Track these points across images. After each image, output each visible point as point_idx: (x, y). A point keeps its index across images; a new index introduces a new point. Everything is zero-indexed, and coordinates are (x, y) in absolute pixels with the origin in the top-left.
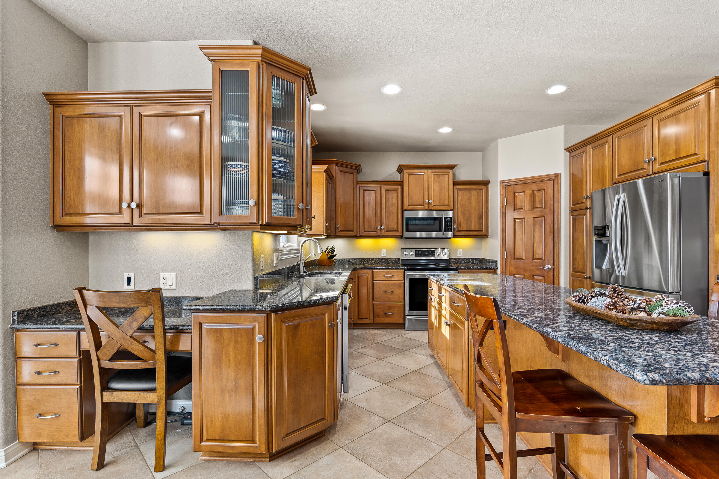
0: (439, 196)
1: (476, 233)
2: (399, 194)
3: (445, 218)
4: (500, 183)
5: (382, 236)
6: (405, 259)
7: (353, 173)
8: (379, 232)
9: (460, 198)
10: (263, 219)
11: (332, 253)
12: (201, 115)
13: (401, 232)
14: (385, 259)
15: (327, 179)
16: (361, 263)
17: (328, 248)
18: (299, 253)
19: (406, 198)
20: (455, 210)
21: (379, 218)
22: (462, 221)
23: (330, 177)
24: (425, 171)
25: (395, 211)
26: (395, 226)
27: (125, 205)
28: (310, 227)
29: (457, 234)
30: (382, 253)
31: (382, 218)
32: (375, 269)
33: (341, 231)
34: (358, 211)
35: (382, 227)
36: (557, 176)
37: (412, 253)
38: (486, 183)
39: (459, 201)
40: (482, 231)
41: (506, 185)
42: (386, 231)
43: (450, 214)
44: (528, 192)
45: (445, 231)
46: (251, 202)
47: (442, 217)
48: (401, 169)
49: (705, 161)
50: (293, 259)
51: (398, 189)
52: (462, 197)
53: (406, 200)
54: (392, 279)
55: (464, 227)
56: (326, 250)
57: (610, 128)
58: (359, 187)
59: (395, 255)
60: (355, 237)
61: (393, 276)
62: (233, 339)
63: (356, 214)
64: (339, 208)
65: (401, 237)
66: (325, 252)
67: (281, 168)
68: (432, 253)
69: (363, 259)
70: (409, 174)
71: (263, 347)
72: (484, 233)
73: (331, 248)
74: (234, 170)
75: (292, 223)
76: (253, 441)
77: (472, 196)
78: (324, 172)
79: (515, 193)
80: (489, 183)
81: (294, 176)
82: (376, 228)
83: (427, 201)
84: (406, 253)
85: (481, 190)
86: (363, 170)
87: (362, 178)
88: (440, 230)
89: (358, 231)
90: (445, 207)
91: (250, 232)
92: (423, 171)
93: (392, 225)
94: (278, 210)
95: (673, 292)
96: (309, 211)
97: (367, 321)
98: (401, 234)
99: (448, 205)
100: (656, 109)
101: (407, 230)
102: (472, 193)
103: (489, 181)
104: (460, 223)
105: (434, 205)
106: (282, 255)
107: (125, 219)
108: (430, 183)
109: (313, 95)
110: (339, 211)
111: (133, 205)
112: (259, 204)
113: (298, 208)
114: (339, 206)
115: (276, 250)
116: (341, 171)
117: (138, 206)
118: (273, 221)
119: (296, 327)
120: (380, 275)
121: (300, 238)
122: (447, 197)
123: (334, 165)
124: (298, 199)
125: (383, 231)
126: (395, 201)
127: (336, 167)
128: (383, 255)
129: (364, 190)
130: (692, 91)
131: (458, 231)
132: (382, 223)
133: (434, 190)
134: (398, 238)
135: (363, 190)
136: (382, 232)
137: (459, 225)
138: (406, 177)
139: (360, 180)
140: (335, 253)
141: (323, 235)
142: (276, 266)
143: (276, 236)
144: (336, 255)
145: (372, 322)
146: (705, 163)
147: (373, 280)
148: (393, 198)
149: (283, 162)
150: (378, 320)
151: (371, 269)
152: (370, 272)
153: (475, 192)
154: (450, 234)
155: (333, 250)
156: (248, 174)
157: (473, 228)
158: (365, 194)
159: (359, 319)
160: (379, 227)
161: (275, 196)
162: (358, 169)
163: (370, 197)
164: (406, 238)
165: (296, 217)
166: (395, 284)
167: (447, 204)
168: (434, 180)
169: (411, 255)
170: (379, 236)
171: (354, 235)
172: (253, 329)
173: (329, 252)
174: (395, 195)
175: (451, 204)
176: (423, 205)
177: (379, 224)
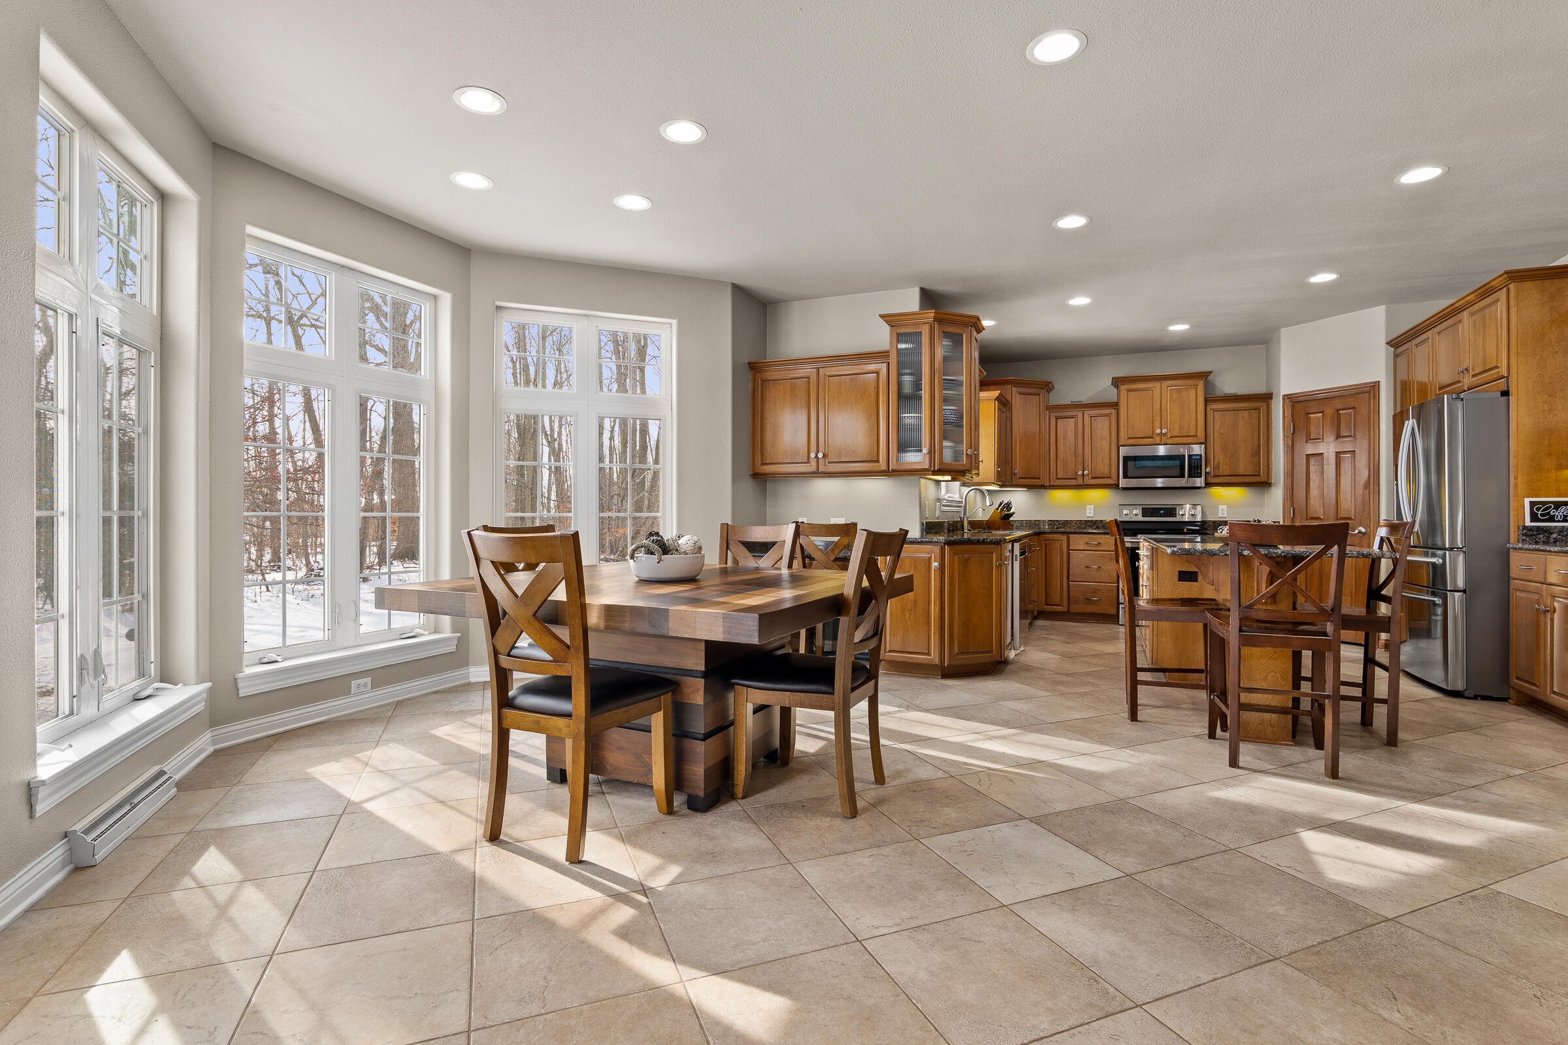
0: (1180, 422)
1: (1247, 480)
2: (1114, 423)
3: (1190, 456)
4: (1284, 399)
5: (1086, 485)
6: (1125, 522)
7: (1039, 395)
8: (1080, 479)
9: (1218, 424)
10: (934, 465)
11: (1008, 511)
12: (877, 373)
13: (1116, 478)
14: (1092, 521)
15: (999, 409)
16: (1054, 526)
17: (1001, 504)
18: (961, 507)
19: (1124, 426)
20: (1208, 444)
21: (1080, 459)
22: (1221, 460)
23: (1003, 404)
24: (1157, 385)
25: (1107, 448)
26: (1107, 470)
27: (813, 455)
28: (977, 472)
29: (1212, 480)
30: (1088, 512)
31: (1086, 457)
32: (1071, 533)
33: (1020, 478)
34: (1048, 449)
35: (1086, 472)
36: (1374, 387)
37: (1135, 512)
38: (1267, 397)
39: (1217, 428)
40: (1259, 475)
41: (1293, 401)
42: (1092, 478)
43: (1197, 450)
44: (1329, 411)
45: (1190, 476)
46: (925, 450)
47: (1184, 456)
48: (1117, 382)
49: (1505, 377)
50: (955, 513)
51: (1112, 414)
52: (1220, 422)
53: (1124, 431)
54: (1099, 549)
55: (1225, 469)
56: (999, 507)
57: (1410, 330)
58: (1049, 413)
59: (1108, 516)
60: (1043, 487)
61: (1100, 543)
62: (913, 567)
63: (1043, 454)
64: (1018, 446)
65: (1116, 486)
66: (998, 509)
67: (952, 418)
68: (1171, 512)
69: (1057, 521)
70: (1129, 391)
71: (938, 573)
72: (1263, 478)
73: (1006, 504)
74: (908, 421)
75: (961, 468)
76: (928, 654)
77: (1240, 419)
78: (995, 400)
79: (1307, 414)
80: (1271, 398)
81: (963, 422)
82: (1076, 473)
83: (1158, 431)
84: (1125, 512)
85: (1257, 409)
86: (1057, 386)
87: (1056, 399)
88: (1182, 476)
89: (1048, 478)
90: (1187, 439)
91: (918, 477)
92: (1150, 385)
93: (1102, 467)
94: (948, 456)
95: (1454, 548)
96: (977, 456)
97: (1060, 609)
98: (1116, 482)
99: (1195, 436)
100: (1463, 301)
101: (1125, 476)
102: (1240, 415)
103: (1272, 394)
104: (1219, 463)
105: (1171, 437)
106: (944, 506)
107: (811, 467)
108: (1164, 402)
109: (981, 332)
110: (1018, 450)
111: (820, 455)
112: (931, 452)
113: (967, 454)
114: (1018, 443)
115: (939, 500)
116: (1021, 394)
117: (824, 456)
118: (944, 467)
119: (967, 561)
120: (1078, 542)
121: (962, 488)
122: (1193, 423)
123: (1010, 386)
124: (967, 445)
125: (1086, 478)
126: (1106, 433)
127: (1013, 388)
128: (1090, 514)
129: (1057, 418)
130: (1489, 285)
131: (1215, 476)
132: (1085, 466)
133: (1170, 413)
134: (1113, 488)
135: (1054, 418)
136: (1085, 480)
137: (1217, 467)
138: (1123, 394)
139: (1052, 402)
140: (1012, 511)
141: (994, 483)
142: (938, 518)
143: (938, 482)
144: (1013, 513)
145: (1066, 610)
146: (1503, 380)
147: (1069, 549)
148: (1103, 427)
149: (952, 410)
150: (1075, 608)
151: (1066, 533)
152: (1064, 538)
153: (1246, 413)
154: (1199, 482)
155: (1008, 506)
156: (921, 424)
157: (1241, 471)
158: (1058, 423)
159: (1046, 605)
160: (1080, 473)
161: (946, 443)
162: (1048, 387)
163: (1068, 427)
164: (1124, 489)
165: (965, 463)
166: (1103, 556)
167: (1194, 434)
168: (1171, 398)
169: (1135, 514)
170: (1081, 485)
171: (1040, 484)
172: (930, 558)
173: (1002, 510)
174: (1107, 423)
175: (1201, 433)
176: (1152, 437)
177: (1080, 467)
